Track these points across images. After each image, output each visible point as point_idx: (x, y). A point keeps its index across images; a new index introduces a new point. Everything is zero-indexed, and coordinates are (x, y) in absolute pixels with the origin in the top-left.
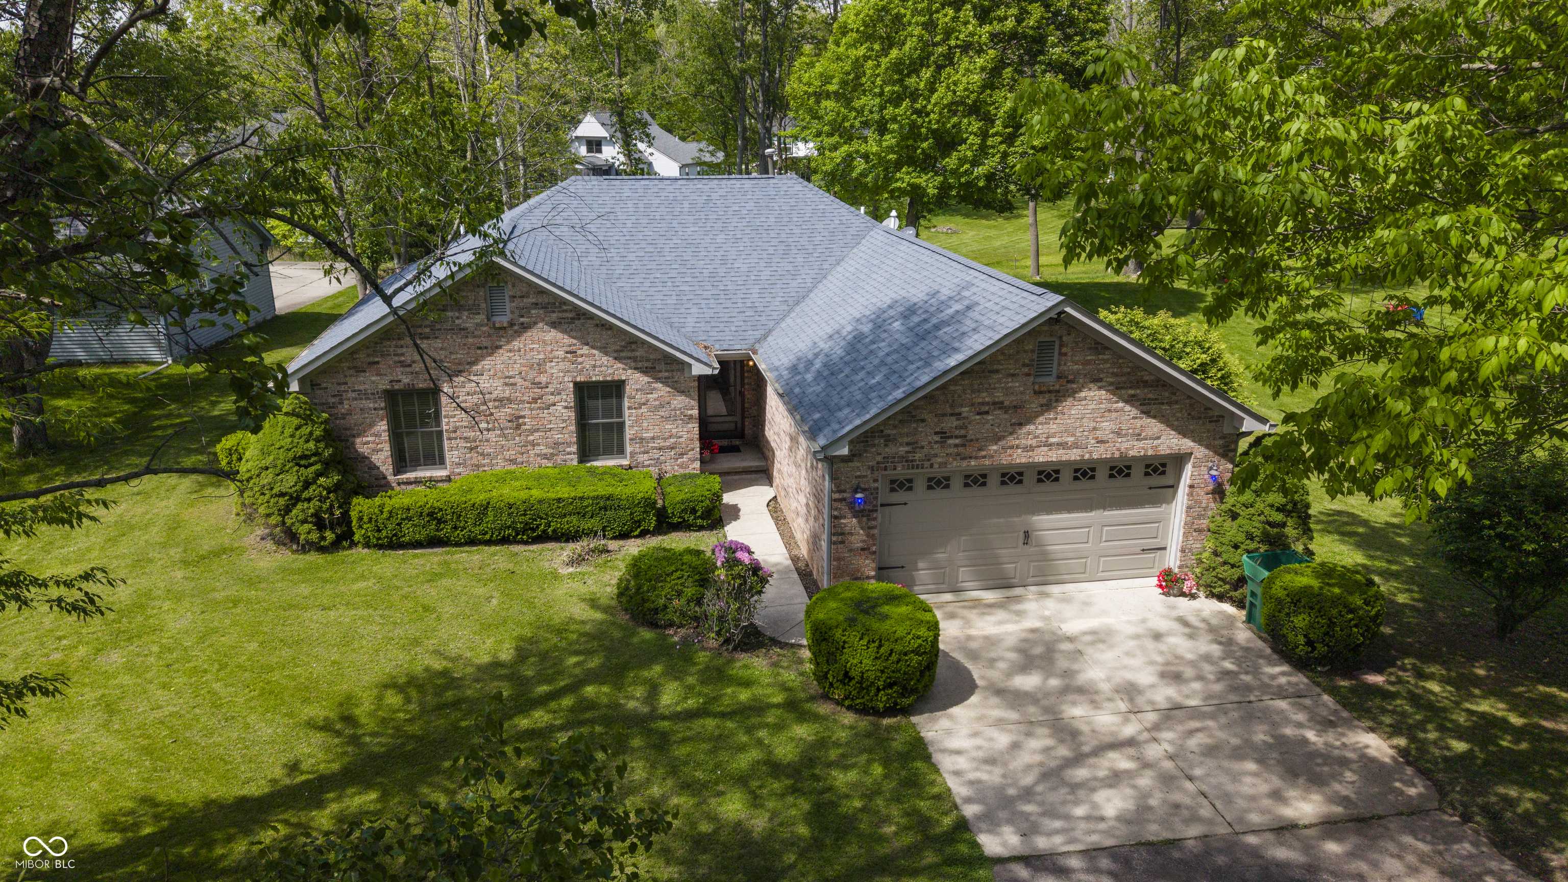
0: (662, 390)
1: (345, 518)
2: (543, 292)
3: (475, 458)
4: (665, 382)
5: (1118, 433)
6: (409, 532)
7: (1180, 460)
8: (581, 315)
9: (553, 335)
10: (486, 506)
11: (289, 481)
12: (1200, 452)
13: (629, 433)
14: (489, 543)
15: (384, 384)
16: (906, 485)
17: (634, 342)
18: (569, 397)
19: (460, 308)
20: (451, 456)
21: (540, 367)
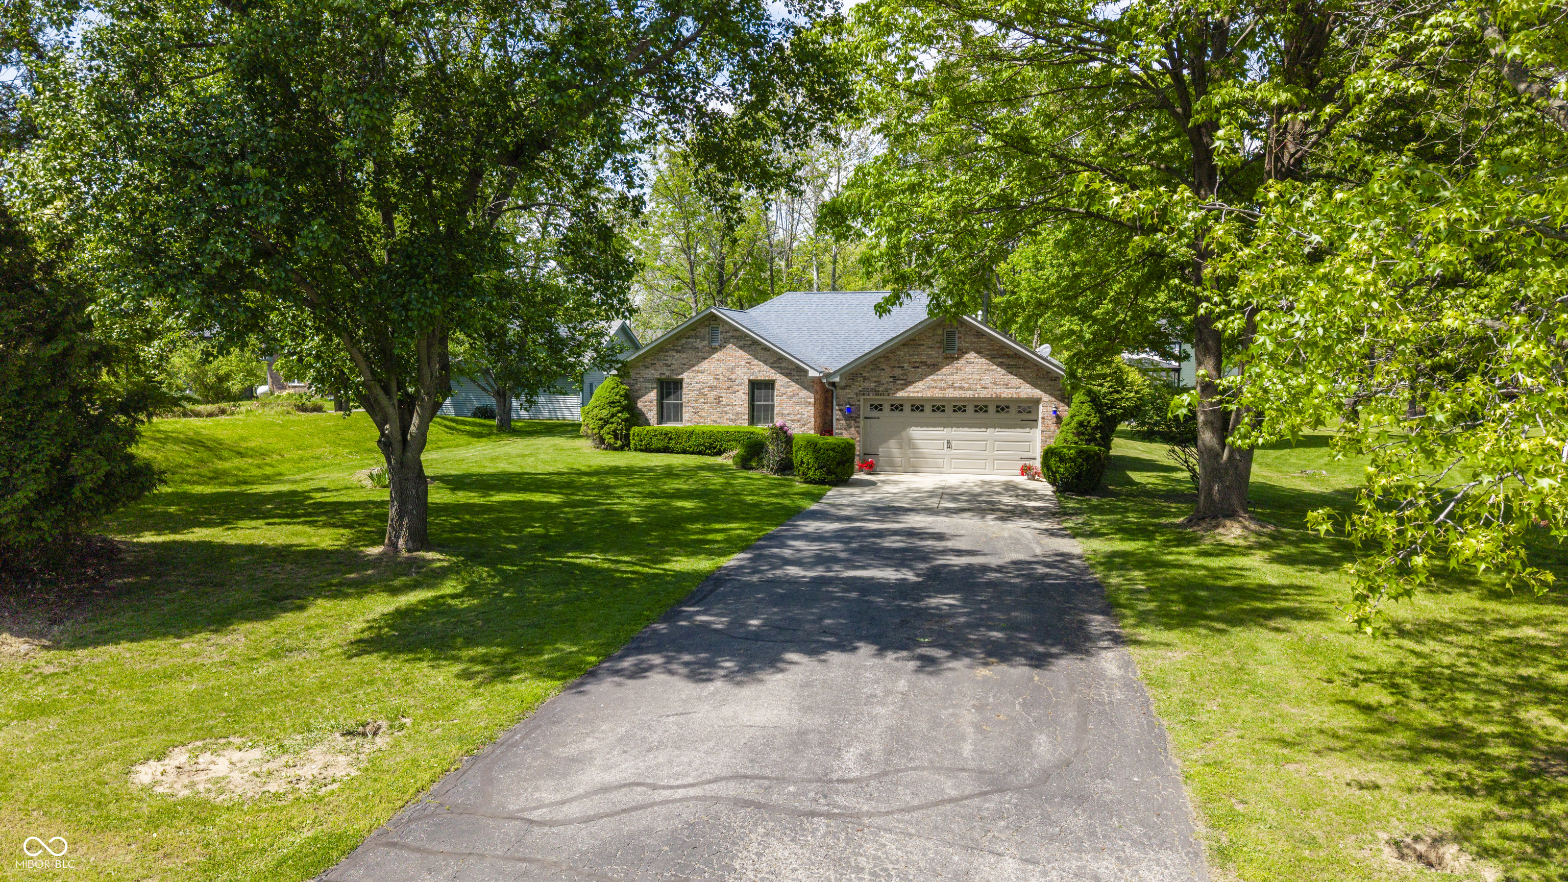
0: (795, 386)
1: (627, 436)
2: (737, 330)
3: (696, 417)
4: (796, 382)
5: (994, 383)
6: (655, 444)
7: (1037, 401)
8: (755, 342)
9: (740, 353)
10: (692, 433)
11: (605, 413)
12: (1046, 398)
13: (776, 410)
14: (692, 453)
15: (657, 376)
16: (878, 407)
17: (781, 358)
18: (745, 388)
19: (696, 337)
20: (686, 416)
21: (732, 370)
